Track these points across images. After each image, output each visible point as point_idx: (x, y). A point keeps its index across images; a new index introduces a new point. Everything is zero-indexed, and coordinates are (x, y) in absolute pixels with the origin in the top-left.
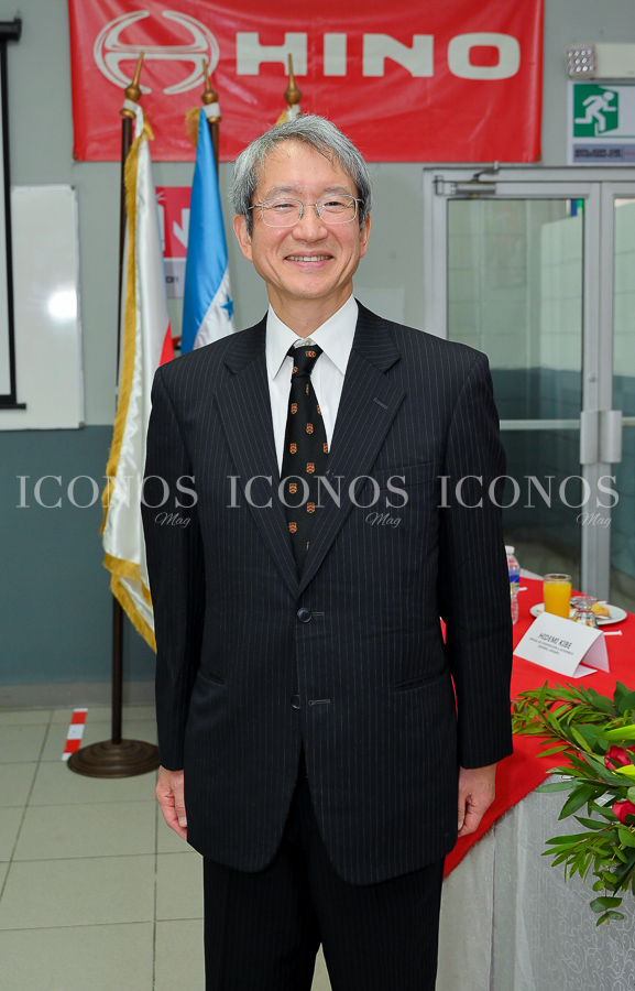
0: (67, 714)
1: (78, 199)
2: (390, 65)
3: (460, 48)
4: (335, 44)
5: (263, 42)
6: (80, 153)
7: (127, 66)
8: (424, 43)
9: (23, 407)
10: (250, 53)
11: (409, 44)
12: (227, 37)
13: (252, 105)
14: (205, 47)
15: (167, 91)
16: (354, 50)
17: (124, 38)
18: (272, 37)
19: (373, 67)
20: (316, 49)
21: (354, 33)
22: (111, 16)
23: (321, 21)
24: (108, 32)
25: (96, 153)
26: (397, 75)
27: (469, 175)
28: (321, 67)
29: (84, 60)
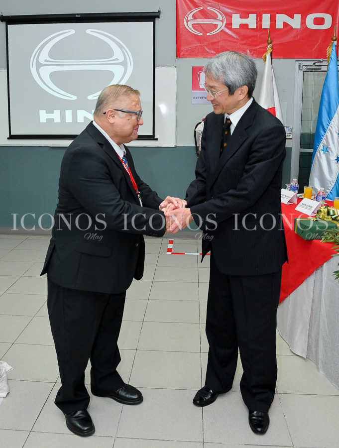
0: (168, 240)
1: (177, 71)
2: (285, 24)
3: (310, 18)
4: (266, 18)
5: (241, 17)
6: (178, 55)
7: (195, 25)
8: (298, 17)
9: (157, 139)
10: (237, 21)
11: (293, 18)
12: (229, 16)
13: (237, 39)
14: (221, 19)
15: (208, 34)
16: (273, 20)
17: (194, 16)
18: (245, 15)
19: (279, 25)
20: (259, 20)
21: (273, 14)
22: (190, 9)
23: (262, 9)
24: (189, 15)
25: (183, 55)
26: (288, 28)
27: (312, 63)
28: (261, 25)
29: (181, 23)
